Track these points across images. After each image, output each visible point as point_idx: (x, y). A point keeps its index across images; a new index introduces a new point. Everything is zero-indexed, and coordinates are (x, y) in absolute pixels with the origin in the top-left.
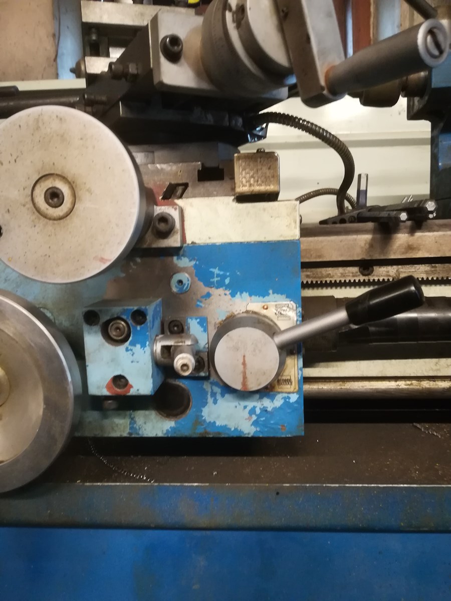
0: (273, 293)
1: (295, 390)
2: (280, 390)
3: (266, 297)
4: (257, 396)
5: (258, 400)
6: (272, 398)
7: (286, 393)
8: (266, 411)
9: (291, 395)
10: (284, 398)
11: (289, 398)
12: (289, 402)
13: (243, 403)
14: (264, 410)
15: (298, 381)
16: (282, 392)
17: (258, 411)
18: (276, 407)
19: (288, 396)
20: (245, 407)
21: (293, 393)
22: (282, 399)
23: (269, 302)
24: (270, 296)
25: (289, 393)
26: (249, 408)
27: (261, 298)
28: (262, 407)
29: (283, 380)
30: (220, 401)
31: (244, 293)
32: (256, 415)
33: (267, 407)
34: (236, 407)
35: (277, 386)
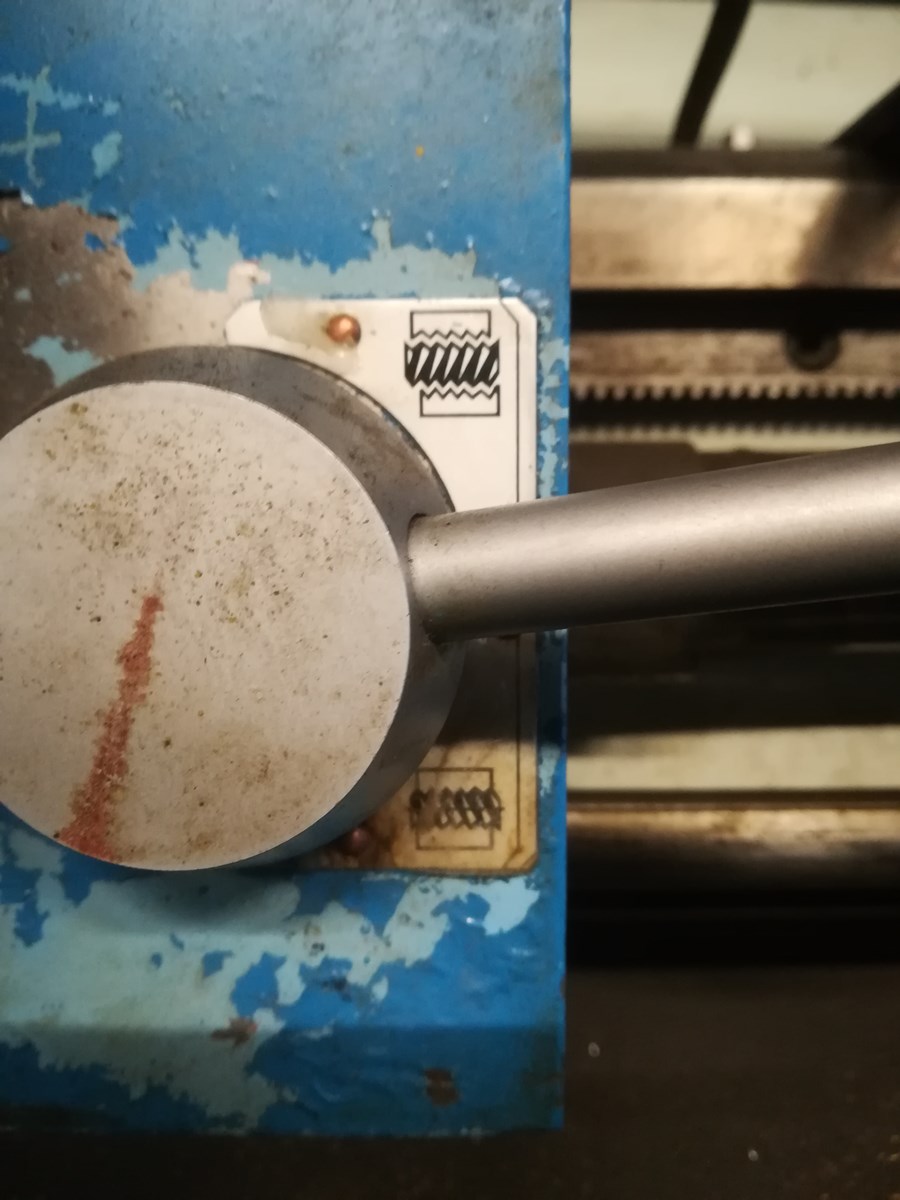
0: (396, 241)
1: (520, 861)
2: (424, 860)
3: (353, 265)
4: (287, 896)
5: (288, 919)
6: (378, 908)
7: (463, 875)
8: (340, 984)
9: (491, 891)
10: (451, 909)
11: (480, 907)
12: (481, 930)
13: (201, 940)
14: (329, 981)
15: (539, 802)
16: (440, 874)
17: (290, 986)
18: (401, 962)
19: (472, 897)
20: (213, 963)
21: (505, 875)
22: (436, 912)
23: (370, 296)
24: (375, 256)
25: (482, 876)
26: (233, 970)
27: (319, 269)
28: (315, 962)
29: (446, 792)
30: (61, 922)
31: (213, 234)
32: (280, 1011)
33: (347, 964)
34: (157, 960)
35: (407, 834)
